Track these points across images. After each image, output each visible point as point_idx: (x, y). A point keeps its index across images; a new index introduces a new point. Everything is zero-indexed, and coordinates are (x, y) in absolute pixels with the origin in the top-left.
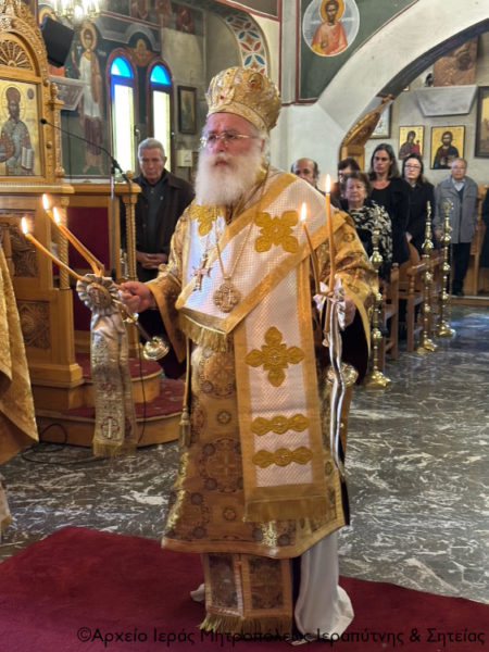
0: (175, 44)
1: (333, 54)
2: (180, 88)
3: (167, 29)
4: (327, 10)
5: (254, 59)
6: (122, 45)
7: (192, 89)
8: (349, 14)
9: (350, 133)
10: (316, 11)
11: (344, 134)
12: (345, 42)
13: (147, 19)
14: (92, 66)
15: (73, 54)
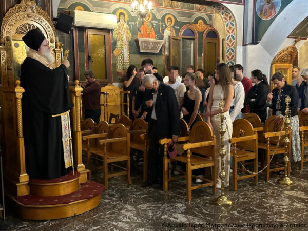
3: (216, 14)
5: (230, 24)
6: (189, 23)
9: (275, 57)
11: (271, 59)
13: (205, 11)
14: (171, 34)
15: (160, 28)
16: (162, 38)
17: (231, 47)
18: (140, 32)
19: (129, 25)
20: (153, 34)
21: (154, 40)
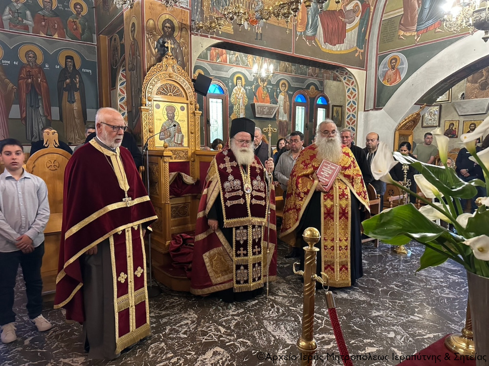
0: (332, 87)
1: (393, 84)
2: (333, 106)
3: (327, 80)
4: (391, 63)
5: (351, 90)
6: (302, 89)
7: (341, 106)
8: (402, 64)
9: (400, 124)
10: (385, 64)
11: (396, 124)
12: (400, 78)
13: (317, 77)
14: (284, 99)
15: (275, 93)
16: (276, 102)
17: (351, 113)
18: (256, 97)
19: (246, 90)
20: (268, 98)
21: (268, 104)
